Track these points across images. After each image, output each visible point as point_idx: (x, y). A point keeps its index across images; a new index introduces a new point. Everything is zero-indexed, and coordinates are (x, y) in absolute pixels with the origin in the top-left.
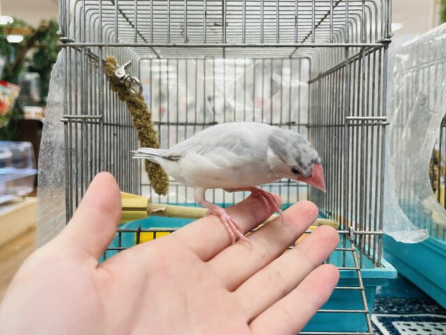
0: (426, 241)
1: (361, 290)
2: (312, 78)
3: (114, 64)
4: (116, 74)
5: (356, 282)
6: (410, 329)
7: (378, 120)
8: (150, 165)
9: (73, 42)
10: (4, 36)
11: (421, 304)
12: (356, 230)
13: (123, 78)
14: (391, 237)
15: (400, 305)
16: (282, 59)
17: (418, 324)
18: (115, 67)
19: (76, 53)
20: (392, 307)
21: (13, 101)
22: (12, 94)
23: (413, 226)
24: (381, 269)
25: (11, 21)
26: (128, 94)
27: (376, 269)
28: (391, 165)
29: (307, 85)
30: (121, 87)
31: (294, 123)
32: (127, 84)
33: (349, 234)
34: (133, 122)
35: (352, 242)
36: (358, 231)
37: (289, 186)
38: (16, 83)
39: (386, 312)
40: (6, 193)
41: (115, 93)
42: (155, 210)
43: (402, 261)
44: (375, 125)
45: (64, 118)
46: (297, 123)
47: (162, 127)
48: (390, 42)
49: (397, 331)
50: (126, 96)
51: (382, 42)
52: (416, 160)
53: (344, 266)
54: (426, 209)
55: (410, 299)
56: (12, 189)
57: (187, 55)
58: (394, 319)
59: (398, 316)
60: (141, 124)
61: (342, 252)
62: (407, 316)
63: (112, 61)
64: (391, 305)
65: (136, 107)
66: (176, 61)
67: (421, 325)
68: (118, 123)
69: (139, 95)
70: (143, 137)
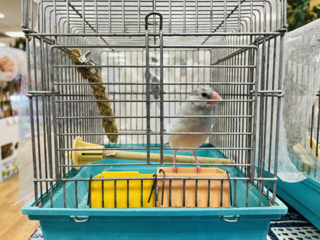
3: (78, 53)
4: (80, 60)
6: (283, 234)
8: (106, 123)
13: (84, 63)
17: (288, 229)
18: (78, 55)
26: (89, 74)
34: (92, 93)
41: (80, 74)
42: (108, 155)
45: (29, 93)
48: (285, 31)
49: (275, 236)
50: (87, 75)
51: (279, 31)
58: (272, 226)
59: (274, 222)
60: (98, 94)
63: (76, 51)
66: (124, 52)
67: (290, 230)
68: (83, 94)
69: (96, 74)
70: (100, 104)
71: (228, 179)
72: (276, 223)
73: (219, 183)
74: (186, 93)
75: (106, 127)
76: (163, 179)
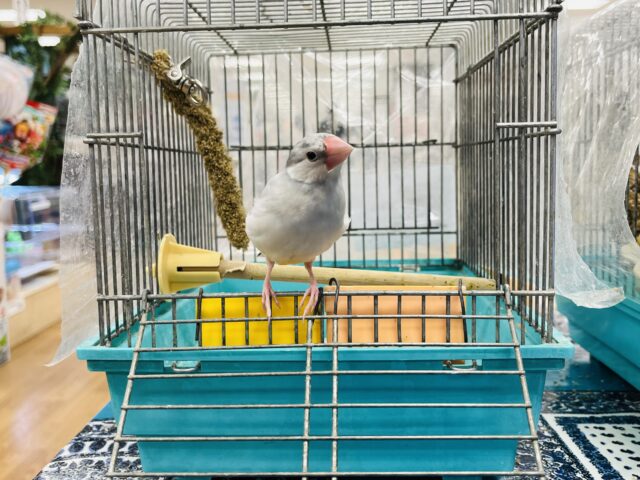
0: (621, 304)
1: (520, 375)
2: (460, 75)
3: (166, 61)
4: (170, 76)
5: (513, 364)
6: (603, 434)
7: (546, 127)
8: (224, 207)
9: (97, 27)
10: (34, 37)
11: (622, 399)
12: (514, 289)
13: (179, 81)
14: (571, 301)
15: (590, 401)
16: (416, 48)
17: (615, 427)
18: (166, 66)
19: (104, 45)
20: (579, 404)
21: (48, 128)
22: (47, 118)
23: (600, 283)
24: (553, 345)
25: (43, 15)
26: (188, 105)
27: (545, 345)
28: (565, 193)
29: (454, 84)
30: (176, 94)
31: (434, 142)
32: (185, 90)
33: (504, 295)
34: (196, 145)
35: (509, 306)
36: (516, 292)
37: (428, 233)
38: (52, 103)
39: (570, 410)
40: (44, 260)
41: (170, 104)
42: (231, 270)
43: (595, 339)
44: (542, 135)
45: (88, 137)
46: (439, 141)
47: (243, 152)
48: (560, 9)
49: (585, 437)
50: (185, 108)
51: (549, 10)
52: (608, 186)
53: (497, 341)
54: (624, 259)
55: (606, 392)
56: (52, 252)
57: (275, 47)
58: (580, 421)
59: (588, 416)
60: (208, 147)
61: (494, 321)
62: (599, 416)
63: (162, 57)
64: (577, 401)
65: (201, 124)
66: (260, 56)
67: (620, 428)
68: (177, 147)
69: (203, 106)
70: (211, 167)
71: (459, 294)
72: (592, 418)
73: (442, 302)
74: (402, 145)
75: (225, 216)
76: (334, 295)
